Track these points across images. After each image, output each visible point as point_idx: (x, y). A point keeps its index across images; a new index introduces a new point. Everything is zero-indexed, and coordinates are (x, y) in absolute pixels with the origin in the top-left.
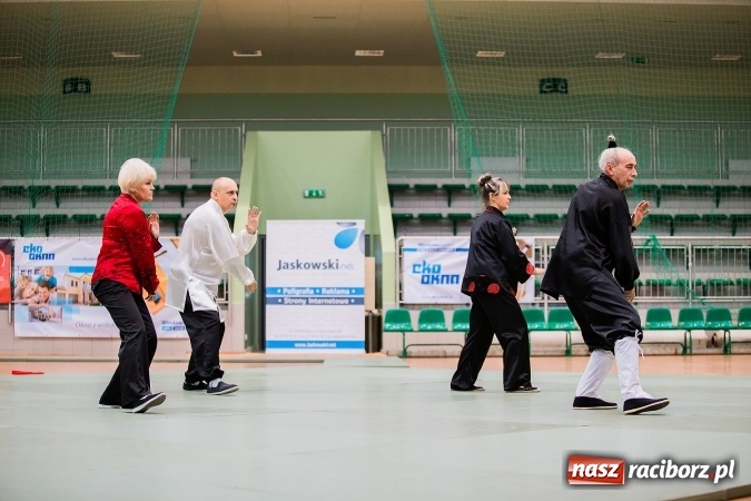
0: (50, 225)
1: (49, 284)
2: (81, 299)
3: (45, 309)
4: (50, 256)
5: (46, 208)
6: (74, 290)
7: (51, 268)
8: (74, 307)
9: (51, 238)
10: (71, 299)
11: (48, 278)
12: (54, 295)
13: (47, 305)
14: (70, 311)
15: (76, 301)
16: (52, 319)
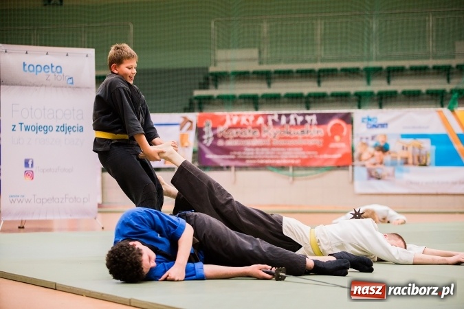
0: (383, 99)
1: (384, 149)
2: (410, 161)
3: (380, 170)
4: (383, 125)
5: (379, 86)
6: (404, 154)
7: (385, 136)
8: (405, 167)
9: (384, 110)
10: (403, 161)
11: (382, 144)
12: (387, 158)
13: (382, 166)
14: (402, 171)
15: (406, 162)
16: (386, 178)
